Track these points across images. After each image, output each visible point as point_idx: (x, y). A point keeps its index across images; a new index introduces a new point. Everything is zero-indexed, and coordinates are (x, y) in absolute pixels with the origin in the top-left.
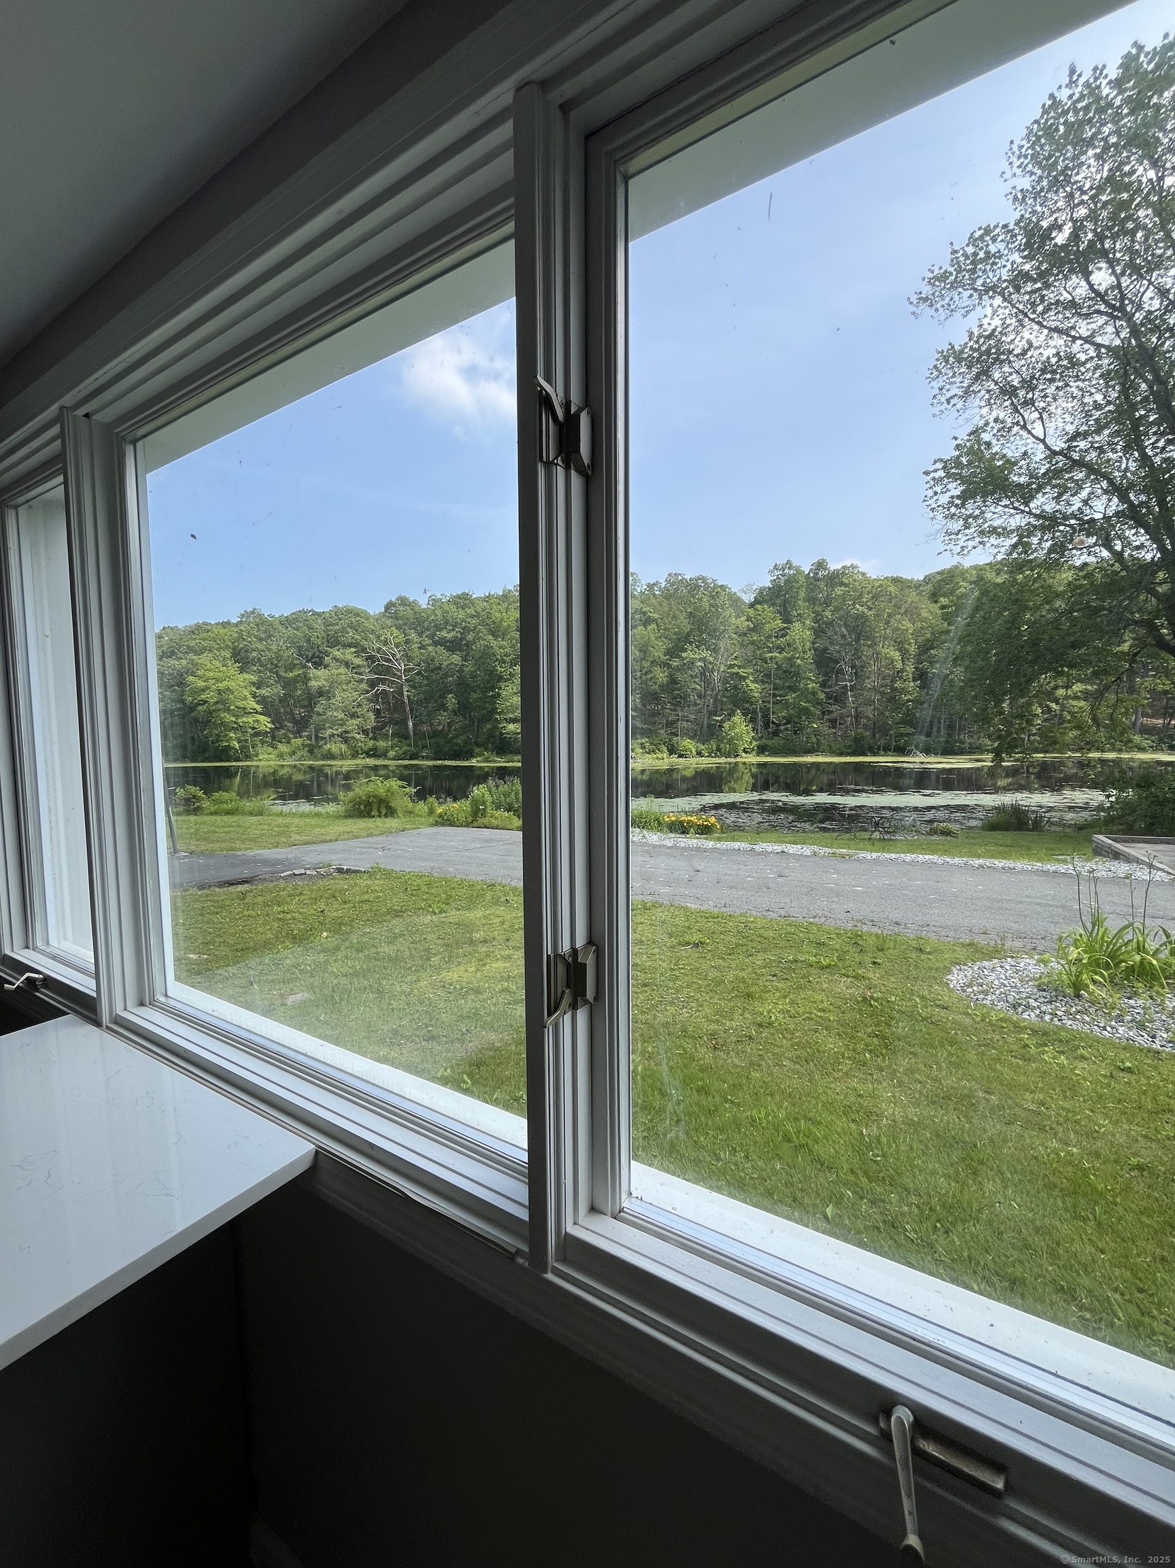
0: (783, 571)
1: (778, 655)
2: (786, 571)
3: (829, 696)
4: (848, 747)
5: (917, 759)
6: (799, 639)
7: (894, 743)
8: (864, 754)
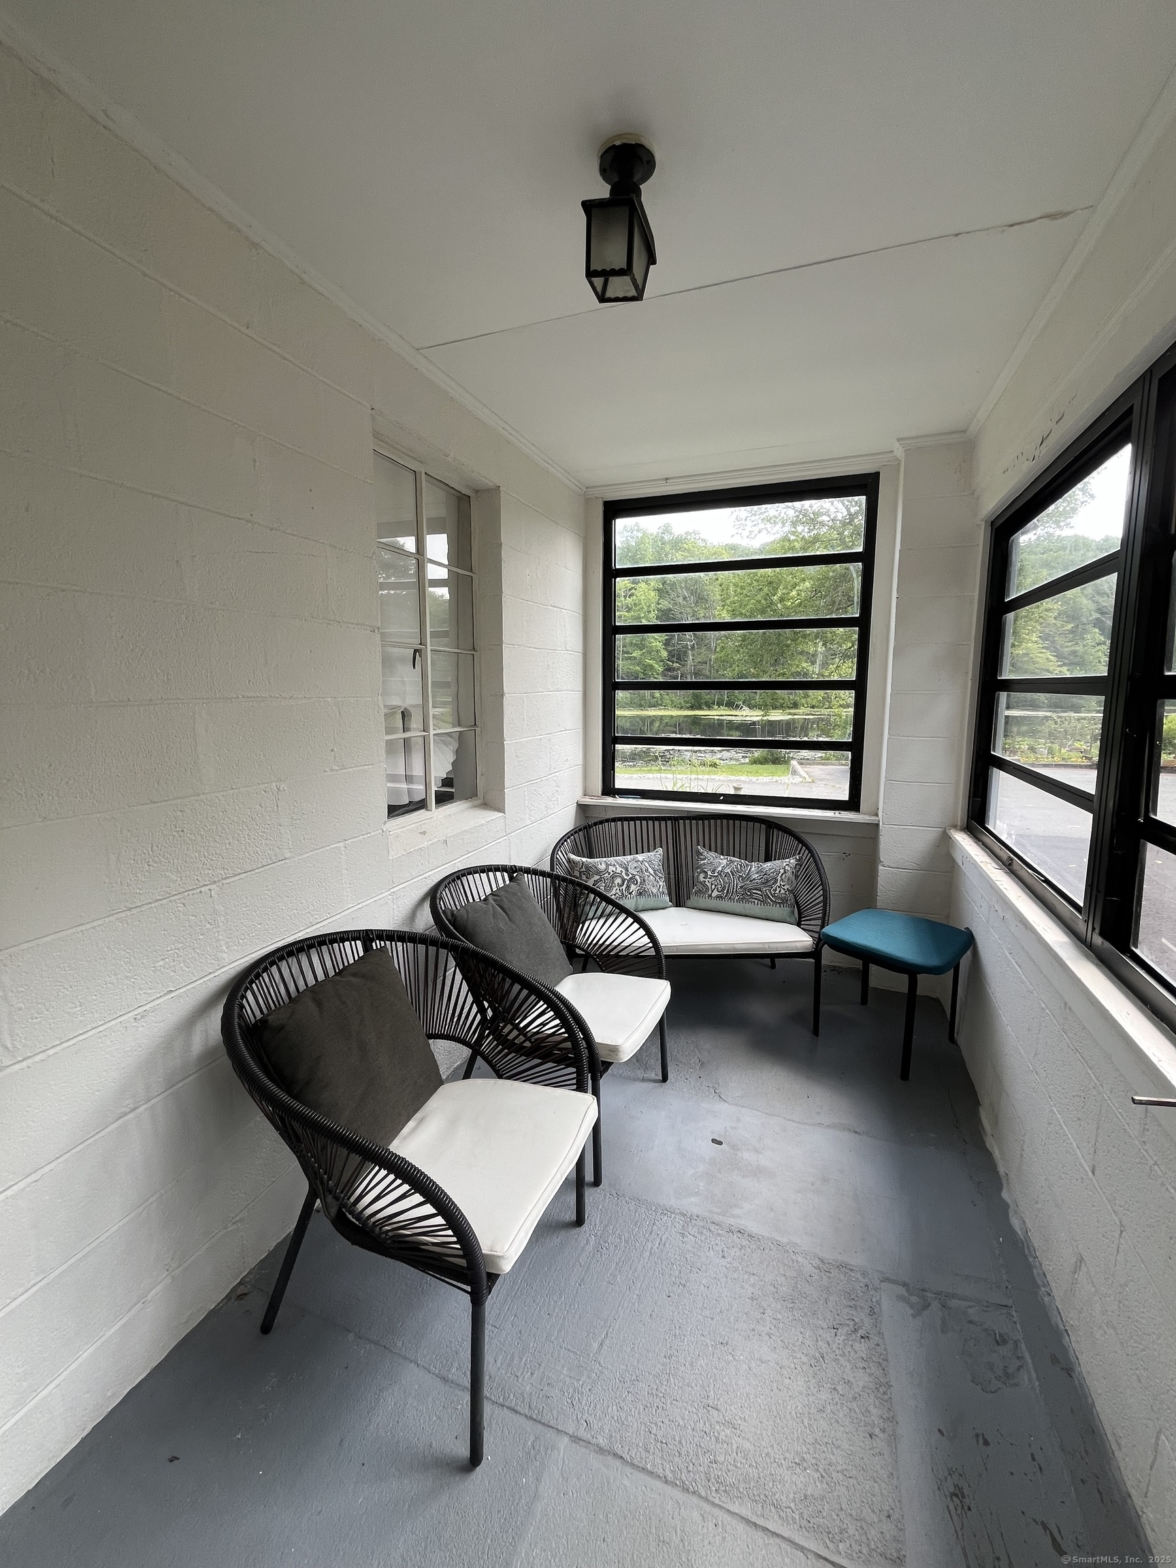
0: (632, 533)
1: (626, 614)
2: (635, 533)
3: (670, 653)
4: (686, 702)
5: (744, 713)
6: (644, 600)
7: (726, 699)
8: (700, 708)
